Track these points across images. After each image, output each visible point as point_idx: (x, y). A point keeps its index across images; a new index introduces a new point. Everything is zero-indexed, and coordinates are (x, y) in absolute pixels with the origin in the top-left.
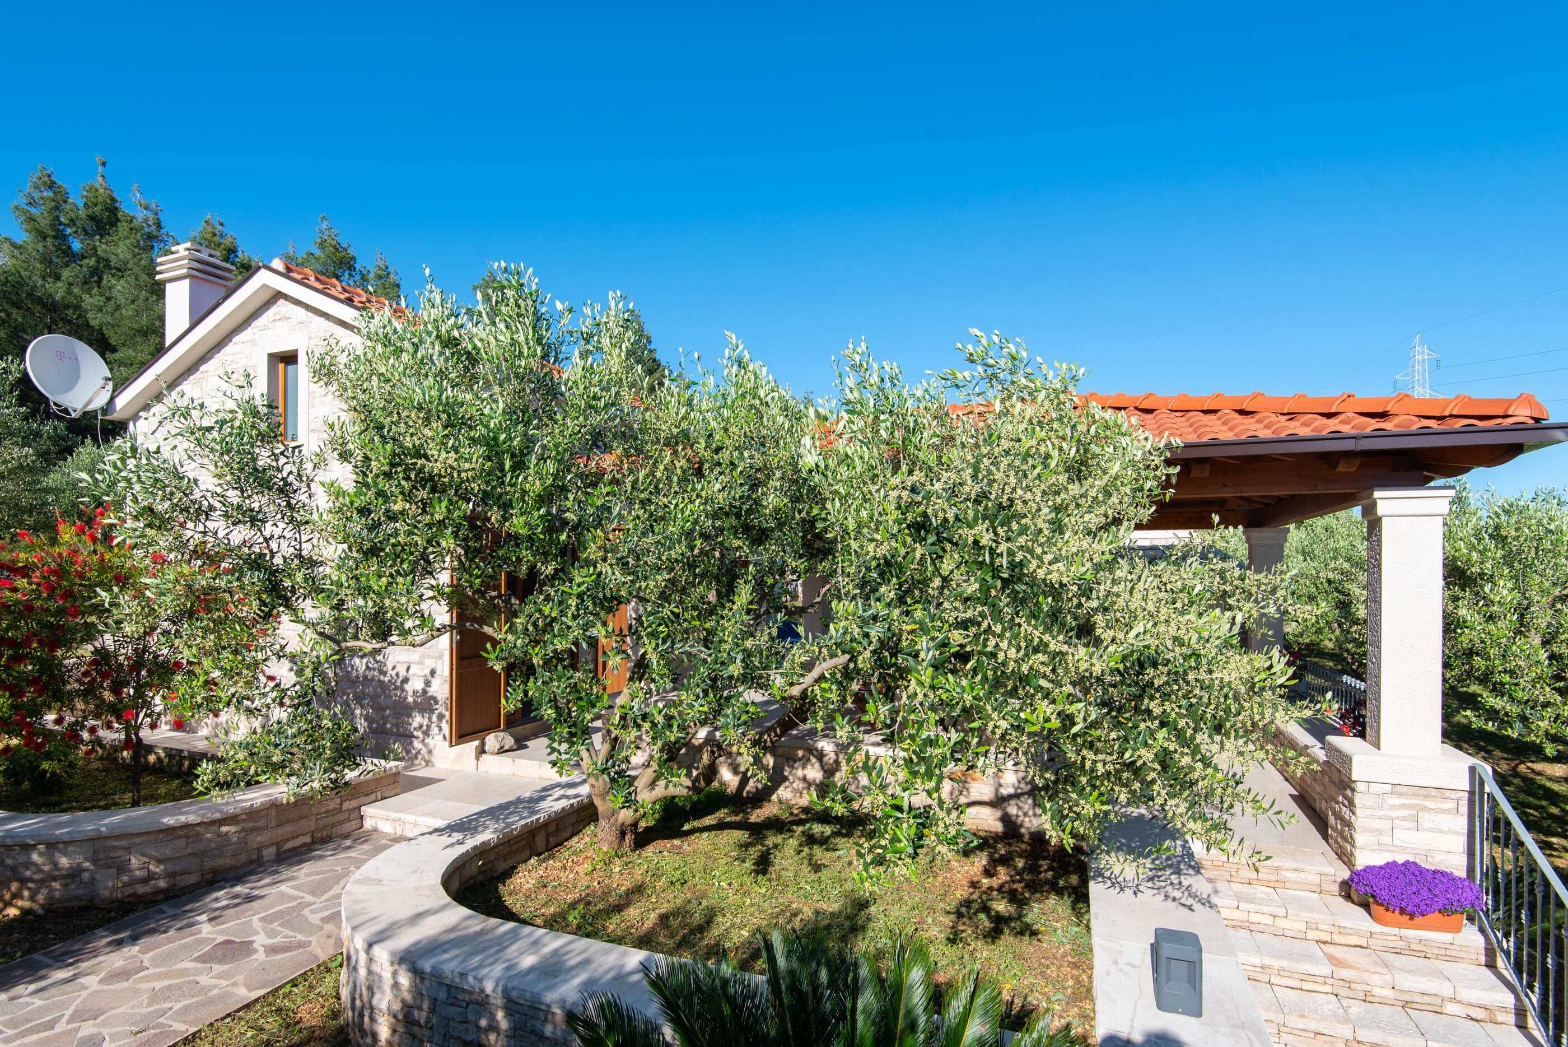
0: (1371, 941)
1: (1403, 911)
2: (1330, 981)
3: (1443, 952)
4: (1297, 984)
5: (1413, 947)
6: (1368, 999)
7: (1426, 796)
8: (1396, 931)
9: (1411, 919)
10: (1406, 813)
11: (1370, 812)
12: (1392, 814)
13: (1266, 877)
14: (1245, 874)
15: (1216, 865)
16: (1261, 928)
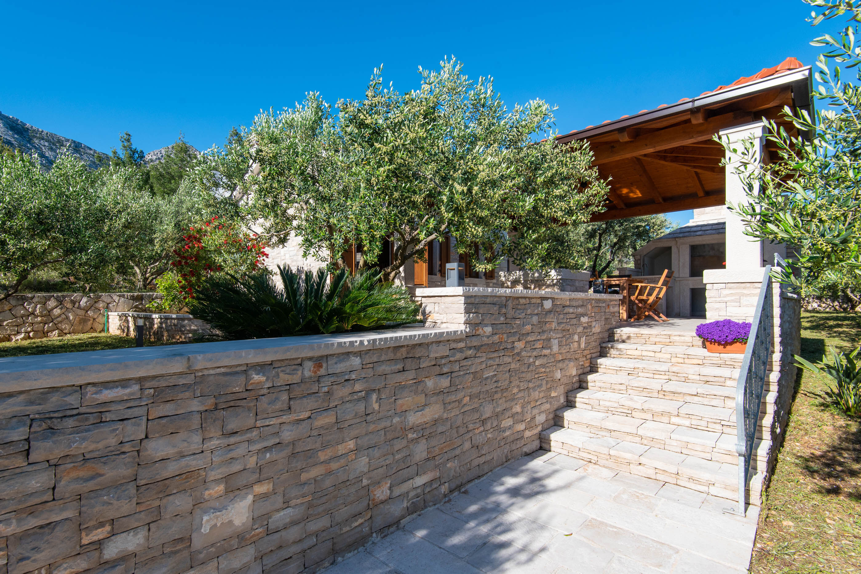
0: (705, 361)
1: (719, 344)
2: (667, 373)
4: (651, 376)
5: (727, 363)
6: (686, 381)
7: (744, 288)
8: (718, 355)
9: (724, 347)
10: (733, 298)
11: (714, 299)
12: (726, 299)
13: (664, 340)
14: (653, 339)
15: (638, 336)
16: (648, 358)
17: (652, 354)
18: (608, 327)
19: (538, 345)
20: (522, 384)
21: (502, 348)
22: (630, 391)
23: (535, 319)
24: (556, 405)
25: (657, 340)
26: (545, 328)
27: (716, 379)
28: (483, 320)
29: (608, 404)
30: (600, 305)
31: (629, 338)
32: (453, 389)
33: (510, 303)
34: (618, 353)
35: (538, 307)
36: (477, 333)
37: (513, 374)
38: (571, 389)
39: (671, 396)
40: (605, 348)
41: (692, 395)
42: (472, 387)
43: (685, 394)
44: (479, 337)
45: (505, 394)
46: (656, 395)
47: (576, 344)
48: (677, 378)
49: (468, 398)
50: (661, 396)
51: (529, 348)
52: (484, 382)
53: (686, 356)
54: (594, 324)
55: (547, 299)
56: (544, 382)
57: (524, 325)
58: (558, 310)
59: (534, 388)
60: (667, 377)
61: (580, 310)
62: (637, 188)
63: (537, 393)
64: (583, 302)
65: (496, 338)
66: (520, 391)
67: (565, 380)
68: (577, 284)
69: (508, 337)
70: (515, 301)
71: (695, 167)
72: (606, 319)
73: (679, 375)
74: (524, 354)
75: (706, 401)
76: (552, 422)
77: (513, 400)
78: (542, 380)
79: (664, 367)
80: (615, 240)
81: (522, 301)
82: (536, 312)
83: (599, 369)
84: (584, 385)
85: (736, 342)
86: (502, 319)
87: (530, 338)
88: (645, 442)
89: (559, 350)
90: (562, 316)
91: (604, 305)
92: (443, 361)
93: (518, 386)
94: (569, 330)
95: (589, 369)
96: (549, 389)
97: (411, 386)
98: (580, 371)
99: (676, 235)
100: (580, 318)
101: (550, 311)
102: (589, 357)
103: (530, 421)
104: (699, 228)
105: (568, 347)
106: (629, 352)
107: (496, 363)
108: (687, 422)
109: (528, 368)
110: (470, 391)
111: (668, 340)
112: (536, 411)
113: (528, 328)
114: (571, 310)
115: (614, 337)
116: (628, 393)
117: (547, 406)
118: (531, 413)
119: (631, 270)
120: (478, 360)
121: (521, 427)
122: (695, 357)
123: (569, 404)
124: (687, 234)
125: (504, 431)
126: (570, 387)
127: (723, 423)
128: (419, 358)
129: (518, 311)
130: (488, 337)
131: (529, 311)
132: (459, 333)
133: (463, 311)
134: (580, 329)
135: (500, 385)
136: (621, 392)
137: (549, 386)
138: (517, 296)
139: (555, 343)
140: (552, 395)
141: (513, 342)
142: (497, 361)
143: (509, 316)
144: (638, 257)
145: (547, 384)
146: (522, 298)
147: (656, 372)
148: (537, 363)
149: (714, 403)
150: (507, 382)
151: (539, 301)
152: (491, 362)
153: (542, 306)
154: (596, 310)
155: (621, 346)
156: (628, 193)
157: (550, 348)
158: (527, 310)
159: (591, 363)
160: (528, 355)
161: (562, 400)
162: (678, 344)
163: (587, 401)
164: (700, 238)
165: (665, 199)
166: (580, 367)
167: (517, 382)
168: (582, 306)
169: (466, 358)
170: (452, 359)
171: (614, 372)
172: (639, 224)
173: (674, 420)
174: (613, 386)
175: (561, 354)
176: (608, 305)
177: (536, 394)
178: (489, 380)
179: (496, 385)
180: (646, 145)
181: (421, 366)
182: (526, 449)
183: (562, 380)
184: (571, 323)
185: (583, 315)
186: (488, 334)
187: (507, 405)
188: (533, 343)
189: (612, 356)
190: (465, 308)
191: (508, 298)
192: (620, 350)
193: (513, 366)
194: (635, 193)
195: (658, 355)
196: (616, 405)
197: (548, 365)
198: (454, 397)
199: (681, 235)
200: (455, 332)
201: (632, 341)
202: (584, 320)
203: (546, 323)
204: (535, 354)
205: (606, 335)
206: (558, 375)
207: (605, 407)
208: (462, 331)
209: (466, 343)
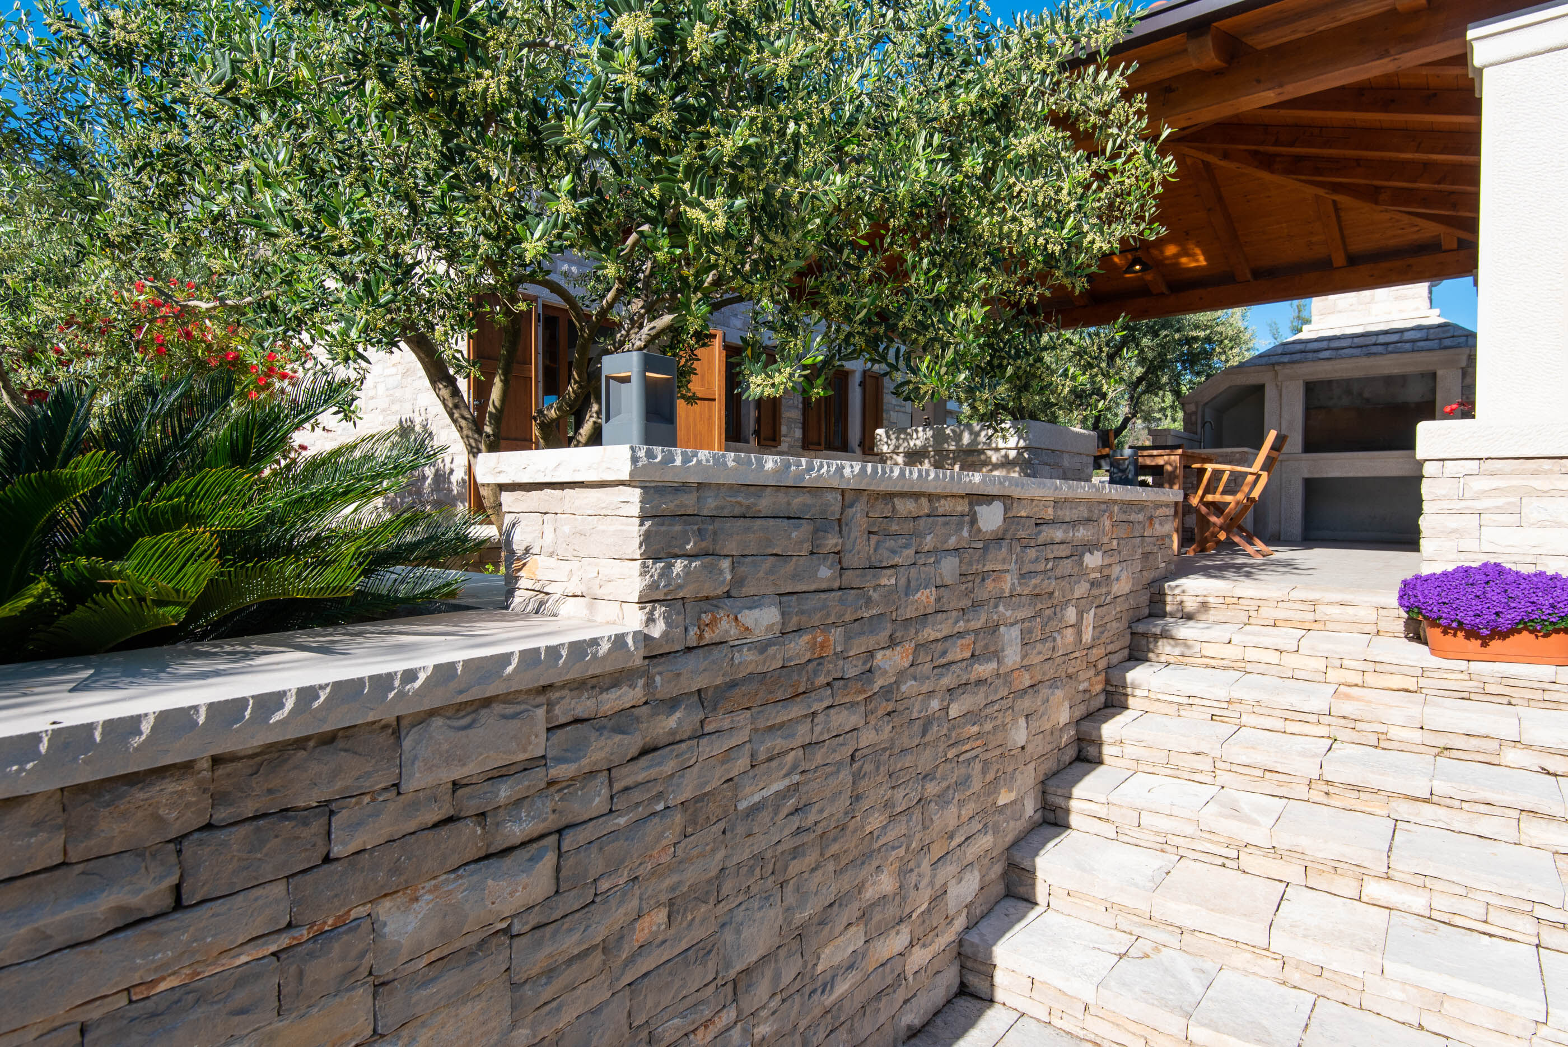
0: (1423, 682)
1: (1472, 634)
2: (1326, 720)
3: (1538, 695)
4: (1279, 725)
5: (1489, 689)
6: (1383, 744)
7: (1534, 473)
8: (1463, 665)
9: (1484, 645)
10: (1500, 501)
11: (1445, 505)
12: (1478, 505)
13: (1299, 616)
14: (1269, 613)
15: (1229, 602)
16: (1262, 668)
17: (1273, 657)
18: (1149, 576)
19: (958, 652)
20: (900, 793)
21: (822, 680)
22: (1223, 777)
23: (949, 567)
24: (1012, 829)
25: (1281, 614)
26: (982, 594)
27: (1473, 742)
28: (738, 581)
29: (1165, 824)
30: (1133, 517)
31: (1205, 606)
32: (571, 901)
33: (857, 514)
34: (1177, 651)
35: (960, 526)
36: (709, 636)
37: (868, 767)
38: (1055, 767)
39: (1349, 799)
40: (1144, 635)
41: (1416, 799)
42: (678, 864)
43: (1392, 795)
44: (716, 653)
45: (834, 848)
46: (1302, 791)
47: (1069, 634)
48: (1355, 736)
49: (661, 916)
50: (1316, 796)
51: (928, 666)
52: (740, 830)
53: (1370, 666)
54: (1116, 570)
55: (988, 499)
56: (978, 766)
57: (908, 590)
58: (1022, 534)
59: (942, 799)
60: (1323, 731)
61: (1082, 533)
62: (1198, 244)
63: (953, 809)
64: (1090, 511)
65: (799, 648)
66: (892, 818)
67: (1039, 746)
68: (1066, 462)
69: (848, 638)
70: (880, 505)
71: (1336, 188)
72: (1146, 555)
73: (1359, 725)
74: (908, 687)
75: (1458, 821)
76: (999, 889)
77: (866, 856)
78: (968, 762)
79: (1318, 701)
80: (1139, 371)
81: (905, 507)
82: (952, 542)
83: (1131, 701)
84: (1092, 751)
85: (1519, 632)
86: (825, 572)
87: (930, 633)
88: (1295, 977)
89: (1024, 657)
90: (1032, 553)
91: (1140, 517)
92: (505, 792)
93: (888, 804)
94: (1051, 594)
95: (1102, 698)
96: (992, 787)
97: (245, 977)
98: (1080, 711)
99: (1274, 359)
100: (1082, 555)
101: (998, 539)
102: (1102, 665)
103: (929, 910)
104: (1324, 345)
105: (1049, 645)
106: (1209, 650)
107: (798, 742)
108: (1418, 902)
109: (924, 734)
110: (668, 882)
111: (1310, 616)
112: (949, 870)
113: (926, 597)
114: (1059, 535)
115: (1164, 603)
116: (1219, 781)
117: (986, 841)
118: (932, 883)
119: (1176, 434)
120: (719, 746)
121: (897, 942)
122: (1397, 668)
123: (1051, 816)
124: (1298, 356)
125: (828, 986)
126: (1050, 765)
127: (1540, 911)
128: (327, 809)
129: (890, 543)
130: (762, 647)
131: (929, 542)
132: (605, 647)
133: (633, 547)
134: (1081, 589)
135: (812, 818)
136: (1197, 777)
137: (990, 776)
138: (882, 488)
139: (1011, 637)
140: (1001, 802)
141: (871, 654)
142: (803, 733)
143: (852, 560)
144: (1192, 408)
145: (984, 772)
146: (902, 495)
147: (1293, 715)
148: (954, 712)
149: (1485, 826)
150: (844, 802)
151: (963, 507)
152: (778, 743)
153: (974, 521)
154: (1122, 531)
155: (1184, 631)
156: (1177, 256)
157: (997, 655)
158: (922, 536)
159: (1107, 682)
160: (925, 689)
161: (1030, 808)
162: (1337, 627)
163: (1102, 812)
164: (1327, 366)
165: (1258, 274)
166: (1080, 697)
167: (884, 792)
168: (1089, 520)
169: (644, 752)
170: (561, 771)
171: (1172, 710)
172: (1194, 334)
173: (1374, 889)
174: (1174, 760)
175: (1027, 668)
176: (1151, 518)
177: (949, 817)
178: (765, 816)
179: (796, 822)
180: (1259, 81)
181: (337, 850)
182: (911, 1018)
183: (1029, 749)
184: (1059, 572)
185: (1091, 547)
186: (760, 634)
187: (846, 883)
188: (939, 646)
189: (1163, 658)
190: (647, 539)
191: (849, 496)
192: (1185, 643)
193: (867, 738)
194: (1192, 256)
195: (1289, 660)
196: (1190, 830)
197: (988, 711)
198: (576, 937)
199: (1286, 359)
200: (578, 648)
201: (1212, 615)
202: (1093, 560)
203: (984, 576)
204: (947, 681)
205: (1144, 599)
206: (1019, 734)
207: (1157, 833)
208: (619, 640)
209: (649, 684)
